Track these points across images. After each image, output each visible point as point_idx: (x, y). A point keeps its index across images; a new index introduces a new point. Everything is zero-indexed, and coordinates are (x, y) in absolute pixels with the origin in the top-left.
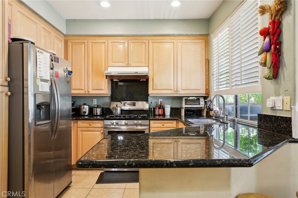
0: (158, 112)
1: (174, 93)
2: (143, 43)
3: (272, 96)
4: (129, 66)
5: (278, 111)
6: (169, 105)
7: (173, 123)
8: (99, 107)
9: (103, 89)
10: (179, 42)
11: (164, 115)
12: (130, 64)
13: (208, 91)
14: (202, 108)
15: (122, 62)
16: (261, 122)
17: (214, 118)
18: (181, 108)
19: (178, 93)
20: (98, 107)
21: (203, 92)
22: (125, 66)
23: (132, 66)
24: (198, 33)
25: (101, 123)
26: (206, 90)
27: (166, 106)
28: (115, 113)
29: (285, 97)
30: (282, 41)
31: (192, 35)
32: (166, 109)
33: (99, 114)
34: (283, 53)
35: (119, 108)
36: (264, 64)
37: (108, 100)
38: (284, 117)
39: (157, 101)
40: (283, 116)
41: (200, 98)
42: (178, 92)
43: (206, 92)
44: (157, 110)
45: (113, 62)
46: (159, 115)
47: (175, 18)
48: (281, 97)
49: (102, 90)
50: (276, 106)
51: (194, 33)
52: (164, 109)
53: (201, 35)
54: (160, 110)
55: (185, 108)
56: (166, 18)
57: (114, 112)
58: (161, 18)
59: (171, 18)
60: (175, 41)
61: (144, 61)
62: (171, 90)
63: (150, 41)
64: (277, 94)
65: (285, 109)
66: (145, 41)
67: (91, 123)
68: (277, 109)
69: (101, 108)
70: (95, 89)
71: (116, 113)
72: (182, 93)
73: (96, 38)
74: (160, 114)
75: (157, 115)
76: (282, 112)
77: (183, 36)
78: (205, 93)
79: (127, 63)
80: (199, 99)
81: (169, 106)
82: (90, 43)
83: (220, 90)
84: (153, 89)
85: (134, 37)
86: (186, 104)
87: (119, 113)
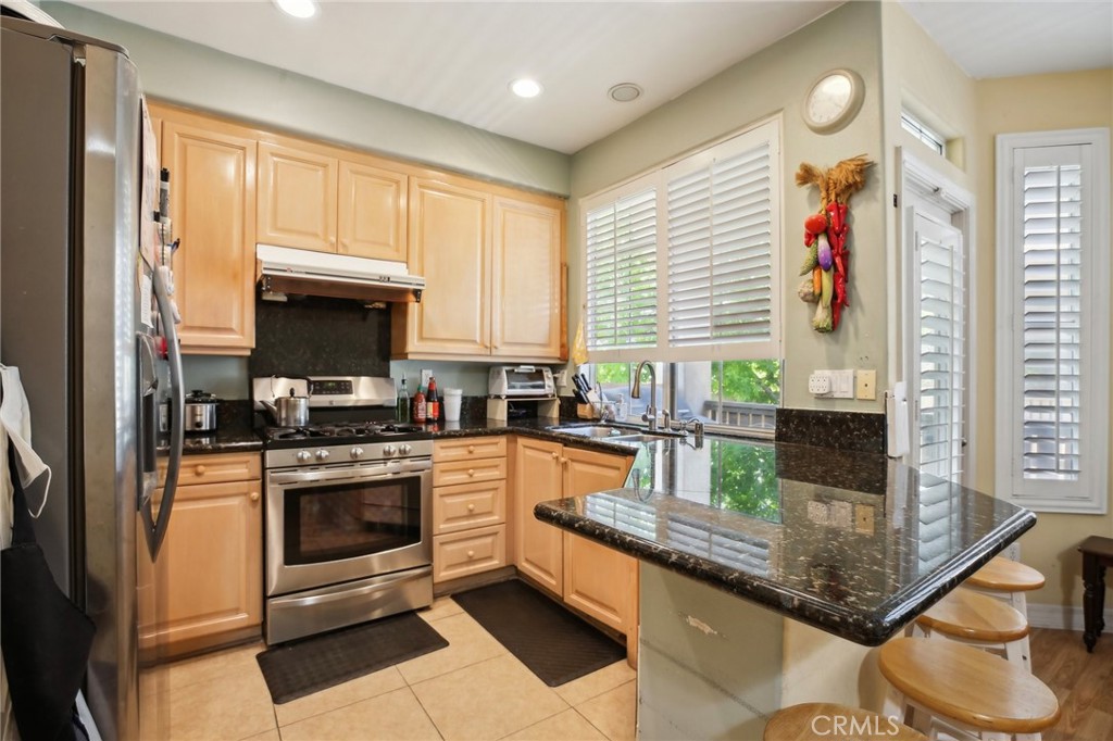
0: (427, 410)
1: (483, 353)
2: (392, 180)
3: (819, 368)
4: (341, 251)
5: (837, 402)
6: (458, 388)
7: (496, 444)
8: (204, 398)
9: (234, 326)
10: (499, 201)
11: (441, 420)
12: (344, 246)
13: (565, 349)
14: (546, 396)
15: (315, 235)
16: (788, 427)
17: (603, 422)
18: (487, 397)
19: (494, 352)
20: (197, 397)
21: (552, 353)
22: (324, 249)
23: (349, 253)
24: (546, 188)
25: (246, 462)
26: (562, 346)
27: (447, 391)
28: (287, 419)
29: (861, 373)
30: (852, 252)
31: (529, 190)
32: (447, 401)
33: (206, 427)
34: (854, 278)
35: (303, 400)
36: (814, 299)
37: (234, 372)
38: (861, 414)
39: (417, 375)
40: (859, 411)
41: (544, 369)
42: (493, 350)
43: (561, 354)
44: (422, 404)
45: (276, 228)
46: (428, 421)
47: (491, 130)
48: (849, 372)
49: (229, 330)
50: (834, 389)
51: (537, 186)
52: (441, 400)
53: (550, 195)
54: (431, 405)
55: (508, 397)
56: (467, 121)
57: (284, 415)
58: (453, 116)
59: (480, 125)
60: (487, 196)
61: (392, 243)
62: (474, 342)
63: (415, 182)
64: (836, 364)
65: (860, 396)
66: (397, 176)
67: (205, 465)
68: (835, 396)
69: (212, 402)
70: (198, 323)
71: (292, 421)
72: (503, 353)
73: (202, 120)
74: (430, 416)
75: (420, 422)
76: (849, 403)
77: (508, 187)
78: (559, 356)
79: (333, 239)
80: (541, 371)
81: (459, 392)
82: (176, 136)
83: (599, 349)
84: (421, 338)
85: (358, 152)
86: (510, 387)
87: (303, 418)
